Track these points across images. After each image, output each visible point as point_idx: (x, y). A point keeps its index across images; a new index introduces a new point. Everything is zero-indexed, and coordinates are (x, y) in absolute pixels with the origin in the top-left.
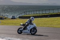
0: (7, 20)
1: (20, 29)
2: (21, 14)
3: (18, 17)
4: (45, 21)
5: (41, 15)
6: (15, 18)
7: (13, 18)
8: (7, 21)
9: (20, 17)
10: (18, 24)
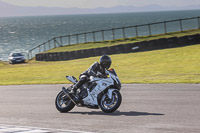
3: (34, 56)
4: (125, 65)
5: (109, 45)
7: (18, 61)
10: (33, 79)
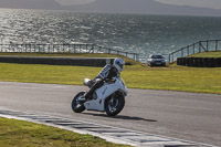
0: (134, 69)
1: (80, 98)
2: (185, 50)
3: (175, 59)
6: (163, 65)
8: (135, 73)
9: (183, 62)
